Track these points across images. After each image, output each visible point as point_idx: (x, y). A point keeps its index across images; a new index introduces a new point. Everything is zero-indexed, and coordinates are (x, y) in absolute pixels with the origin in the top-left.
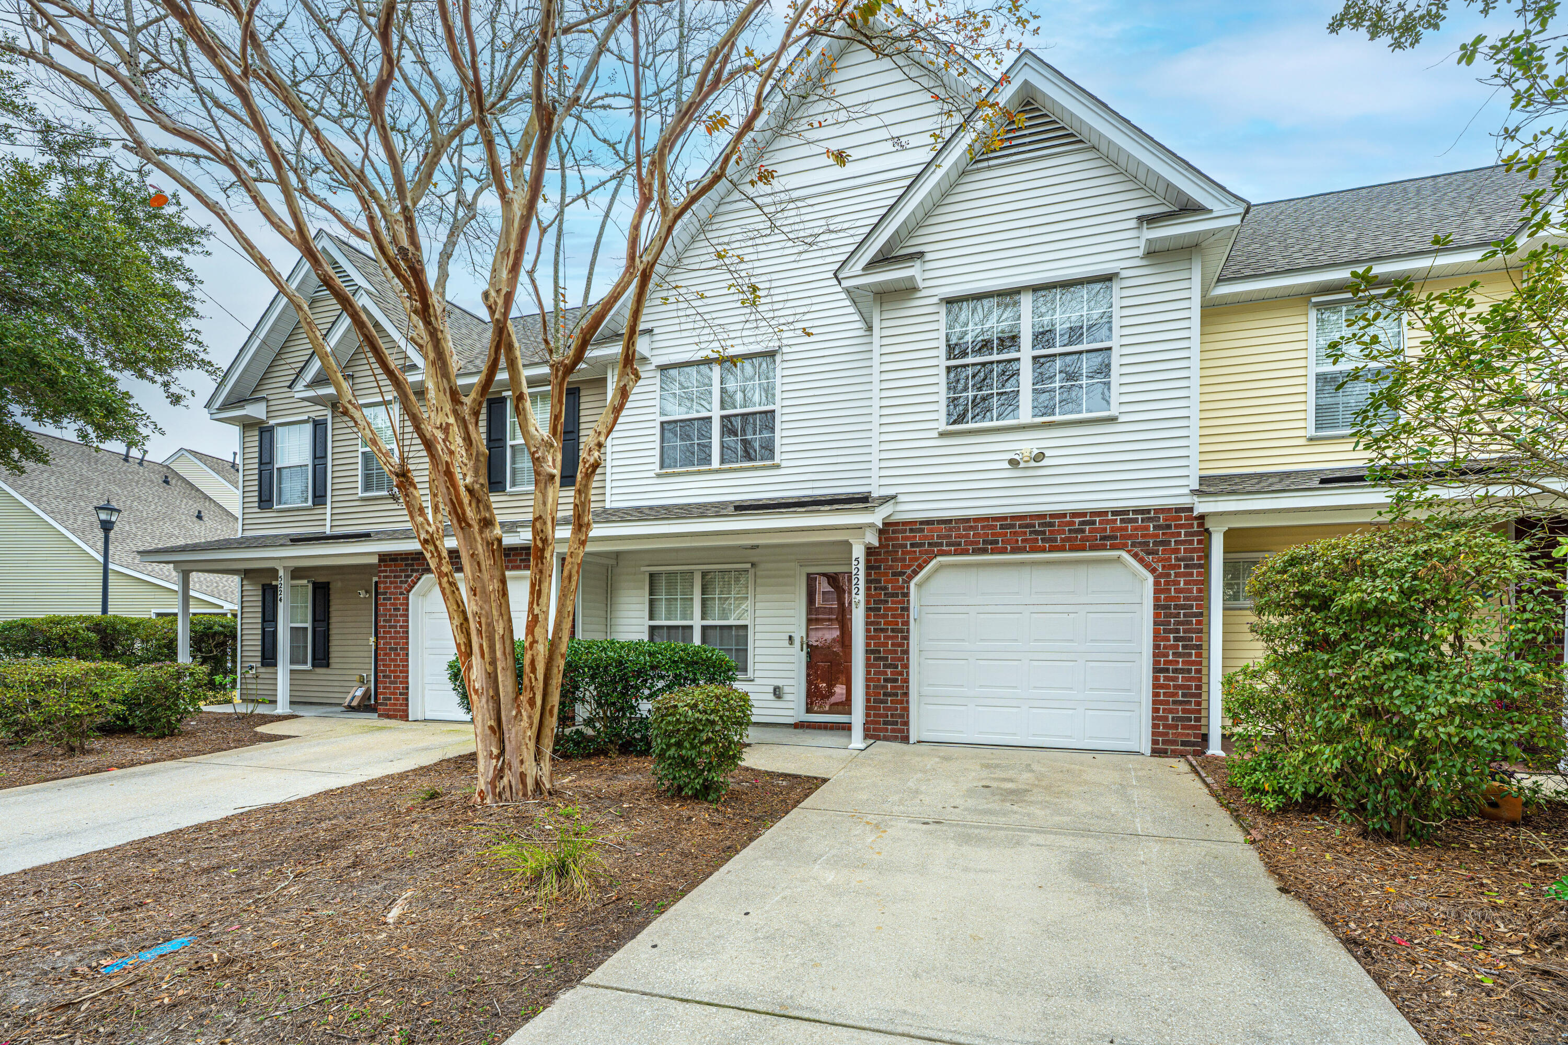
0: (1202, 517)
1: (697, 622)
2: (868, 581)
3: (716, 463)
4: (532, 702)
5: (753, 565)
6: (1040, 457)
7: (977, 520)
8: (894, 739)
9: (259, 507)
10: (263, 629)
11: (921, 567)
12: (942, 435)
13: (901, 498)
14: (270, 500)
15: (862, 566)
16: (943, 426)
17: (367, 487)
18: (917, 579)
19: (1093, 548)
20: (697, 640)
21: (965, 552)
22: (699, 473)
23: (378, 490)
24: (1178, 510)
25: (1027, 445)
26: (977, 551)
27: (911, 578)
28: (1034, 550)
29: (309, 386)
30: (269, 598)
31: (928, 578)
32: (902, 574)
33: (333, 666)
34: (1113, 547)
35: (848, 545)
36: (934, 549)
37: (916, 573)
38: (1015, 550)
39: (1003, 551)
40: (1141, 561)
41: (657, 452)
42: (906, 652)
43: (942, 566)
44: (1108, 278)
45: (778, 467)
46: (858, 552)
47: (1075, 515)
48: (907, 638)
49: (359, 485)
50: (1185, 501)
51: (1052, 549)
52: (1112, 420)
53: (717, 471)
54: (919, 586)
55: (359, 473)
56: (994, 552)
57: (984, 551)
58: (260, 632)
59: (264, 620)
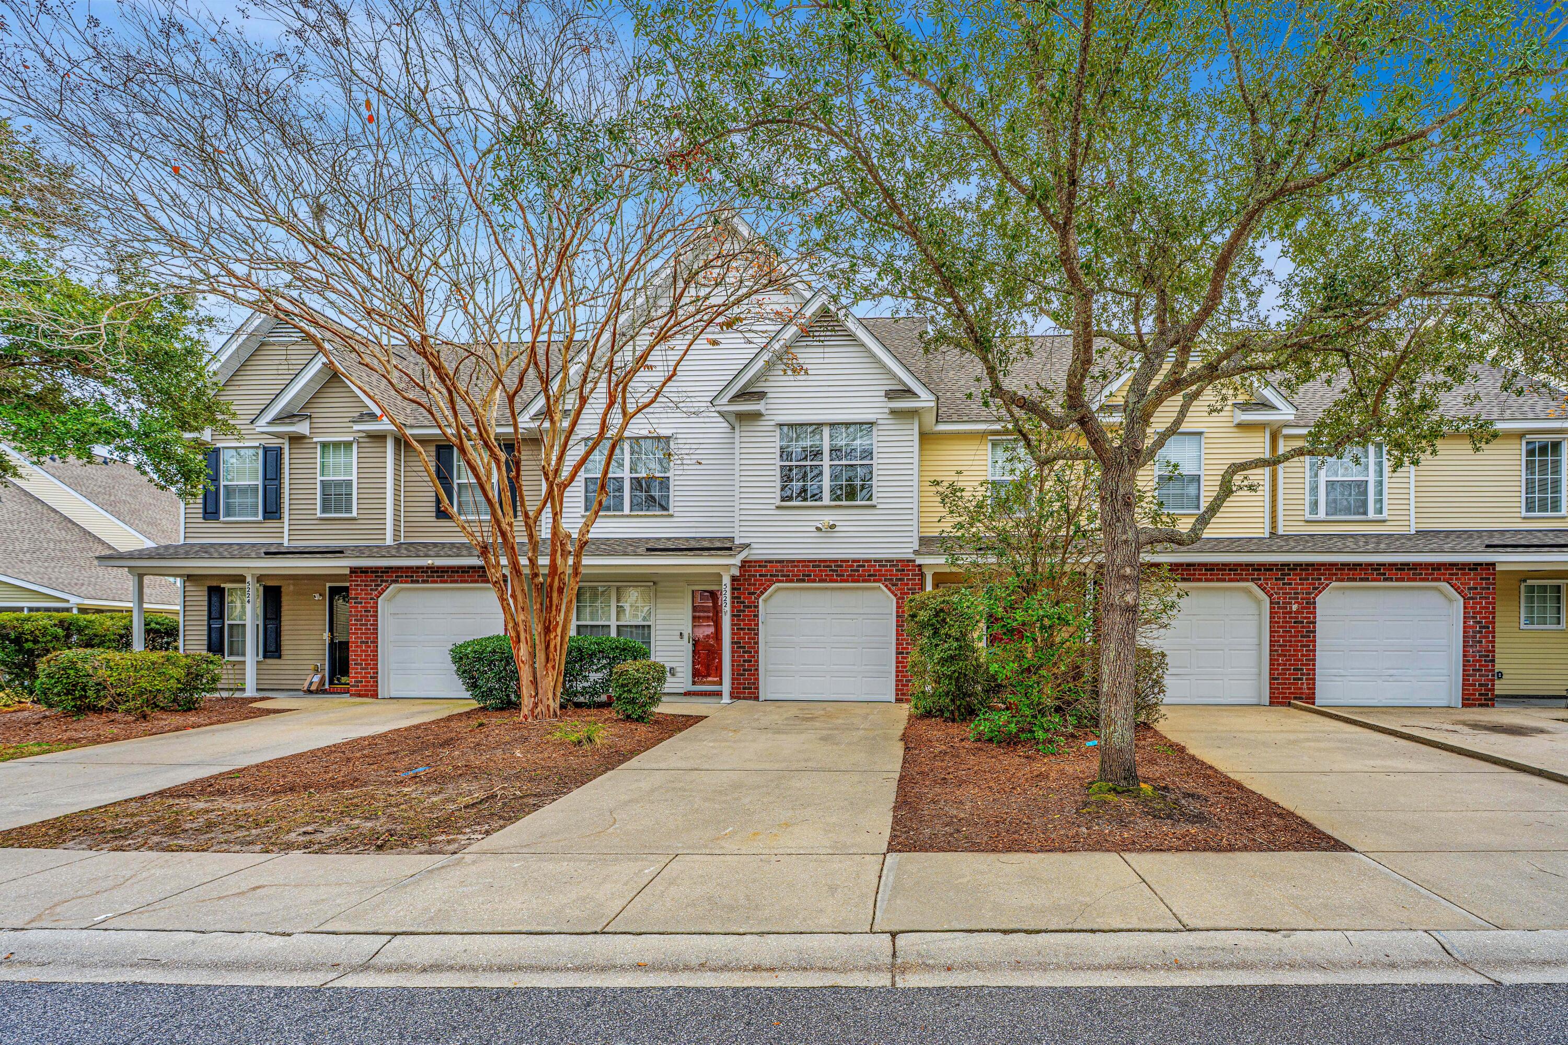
0: (920, 566)
1: (613, 623)
2: (733, 598)
3: (627, 511)
4: (554, 667)
5: (655, 583)
6: (833, 527)
7: (799, 561)
8: (750, 698)
9: (204, 518)
10: (209, 626)
11: (766, 590)
12: (778, 508)
13: (753, 546)
14: (217, 512)
15: (729, 589)
16: (778, 502)
17: (325, 509)
18: (763, 597)
19: (864, 581)
20: (613, 634)
21: (792, 581)
22: (615, 516)
23: (335, 512)
24: (909, 561)
25: (827, 518)
26: (799, 581)
27: (759, 596)
28: (832, 581)
29: (270, 423)
30: (215, 599)
31: (771, 596)
32: (754, 593)
33: (284, 657)
34: (875, 581)
35: (720, 576)
36: (774, 578)
37: (762, 593)
38: (821, 581)
39: (814, 581)
40: (889, 589)
41: (583, 499)
42: (757, 643)
43: (779, 589)
44: (872, 423)
45: (672, 516)
46: (726, 580)
47: (854, 561)
48: (757, 634)
49: (318, 507)
50: (912, 556)
51: (842, 581)
52: (874, 507)
53: (627, 516)
54: (765, 601)
55: (318, 497)
56: (809, 581)
57: (803, 581)
58: (206, 628)
59: (210, 618)
